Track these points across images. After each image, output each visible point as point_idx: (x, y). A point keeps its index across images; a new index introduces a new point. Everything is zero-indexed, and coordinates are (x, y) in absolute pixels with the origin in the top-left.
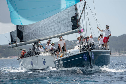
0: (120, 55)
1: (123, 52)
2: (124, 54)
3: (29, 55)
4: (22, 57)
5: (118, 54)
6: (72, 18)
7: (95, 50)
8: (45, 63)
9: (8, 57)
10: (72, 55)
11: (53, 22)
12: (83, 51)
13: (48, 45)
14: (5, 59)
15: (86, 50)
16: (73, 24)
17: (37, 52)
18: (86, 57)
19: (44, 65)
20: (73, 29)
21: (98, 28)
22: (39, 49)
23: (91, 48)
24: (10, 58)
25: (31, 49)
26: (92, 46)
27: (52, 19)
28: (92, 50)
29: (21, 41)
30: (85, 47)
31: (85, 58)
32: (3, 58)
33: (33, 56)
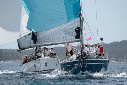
1: (113, 59)
2: (114, 61)
3: (32, 59)
6: (76, 28)
12: (78, 59)
13: (47, 51)
16: (76, 34)
20: (76, 38)
23: (84, 58)
26: (85, 56)
27: (60, 28)
30: (80, 56)
33: (35, 59)
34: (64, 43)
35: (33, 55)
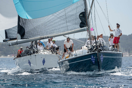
0: (130, 55)
3: (27, 53)
4: (19, 56)
5: (128, 54)
6: (80, 14)
7: (105, 52)
8: (44, 63)
9: (8, 56)
10: (78, 56)
11: (59, 18)
12: (91, 52)
13: (49, 42)
14: (5, 57)
15: (94, 51)
16: (81, 21)
17: (36, 50)
18: (94, 58)
19: (43, 64)
20: (81, 27)
21: (109, 26)
22: (38, 47)
23: (100, 49)
24: (10, 56)
25: (28, 47)
26: (101, 47)
27: (58, 15)
28: (101, 51)
29: (22, 39)
30: (94, 47)
31: (93, 60)
32: (2, 57)
33: (31, 54)
34: (64, 35)
35: (28, 48)
